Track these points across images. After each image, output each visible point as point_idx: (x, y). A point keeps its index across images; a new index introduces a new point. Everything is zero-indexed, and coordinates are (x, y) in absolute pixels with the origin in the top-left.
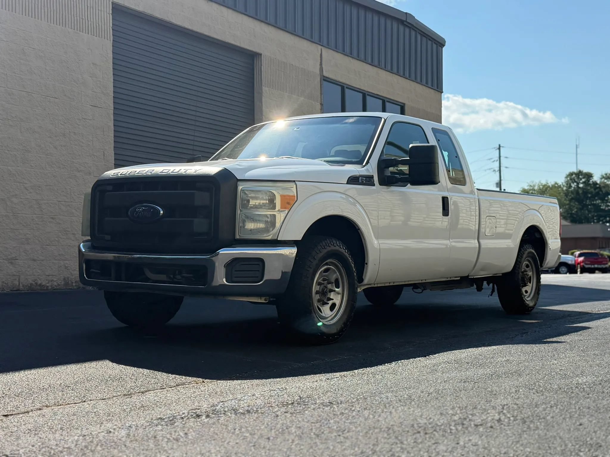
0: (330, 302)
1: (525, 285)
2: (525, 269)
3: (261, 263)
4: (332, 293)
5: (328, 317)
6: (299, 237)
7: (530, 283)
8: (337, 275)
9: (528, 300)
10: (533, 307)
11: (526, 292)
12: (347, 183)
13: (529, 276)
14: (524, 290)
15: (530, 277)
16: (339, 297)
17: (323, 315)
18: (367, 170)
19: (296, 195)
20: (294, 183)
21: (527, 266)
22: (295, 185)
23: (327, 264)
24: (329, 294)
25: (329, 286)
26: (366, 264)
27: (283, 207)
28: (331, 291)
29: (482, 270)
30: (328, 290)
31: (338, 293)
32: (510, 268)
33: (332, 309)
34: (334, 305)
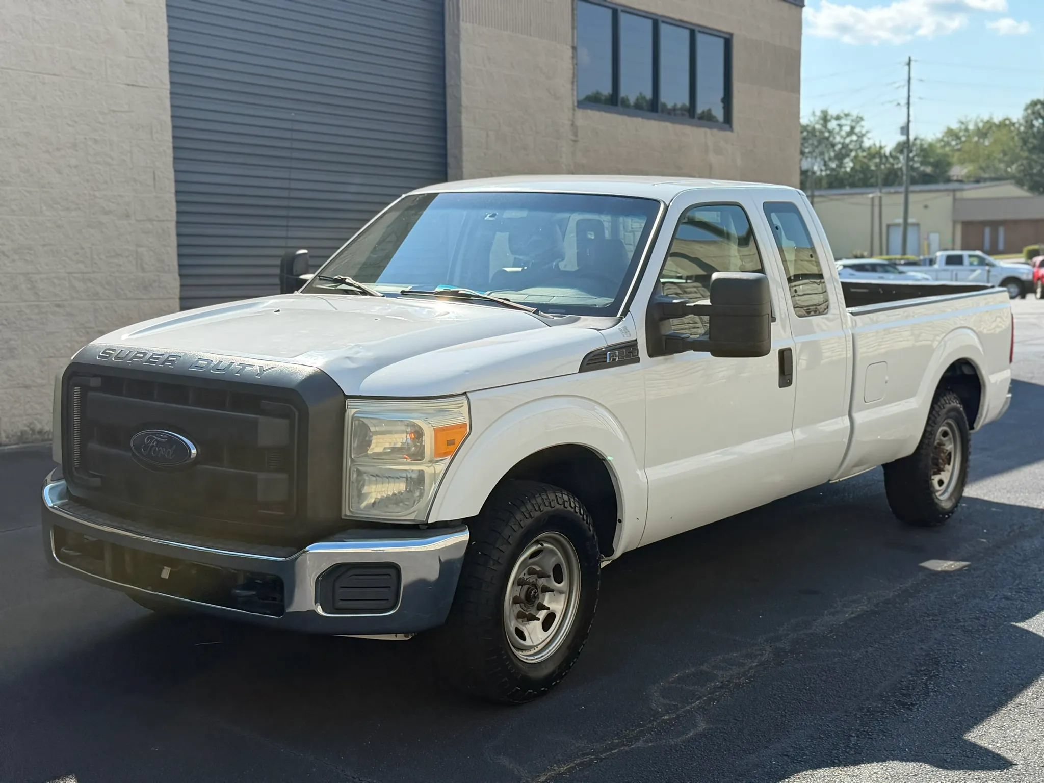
0: (542, 614)
1: (939, 471)
2: (940, 440)
3: (392, 572)
4: (548, 595)
5: (537, 646)
6: (473, 510)
7: (949, 464)
8: (559, 557)
9: (943, 497)
10: (951, 511)
11: (941, 483)
12: (580, 372)
13: (948, 452)
14: (936, 479)
15: (950, 454)
16: (563, 599)
17: (528, 642)
18: (625, 330)
19: (468, 422)
20: (464, 397)
21: (945, 434)
22: (466, 402)
23: (537, 542)
24: (541, 596)
25: (542, 582)
26: (620, 521)
27: (439, 454)
28: (546, 590)
29: (856, 465)
30: (539, 590)
31: (561, 592)
32: (909, 449)
33: (546, 626)
34: (551, 617)
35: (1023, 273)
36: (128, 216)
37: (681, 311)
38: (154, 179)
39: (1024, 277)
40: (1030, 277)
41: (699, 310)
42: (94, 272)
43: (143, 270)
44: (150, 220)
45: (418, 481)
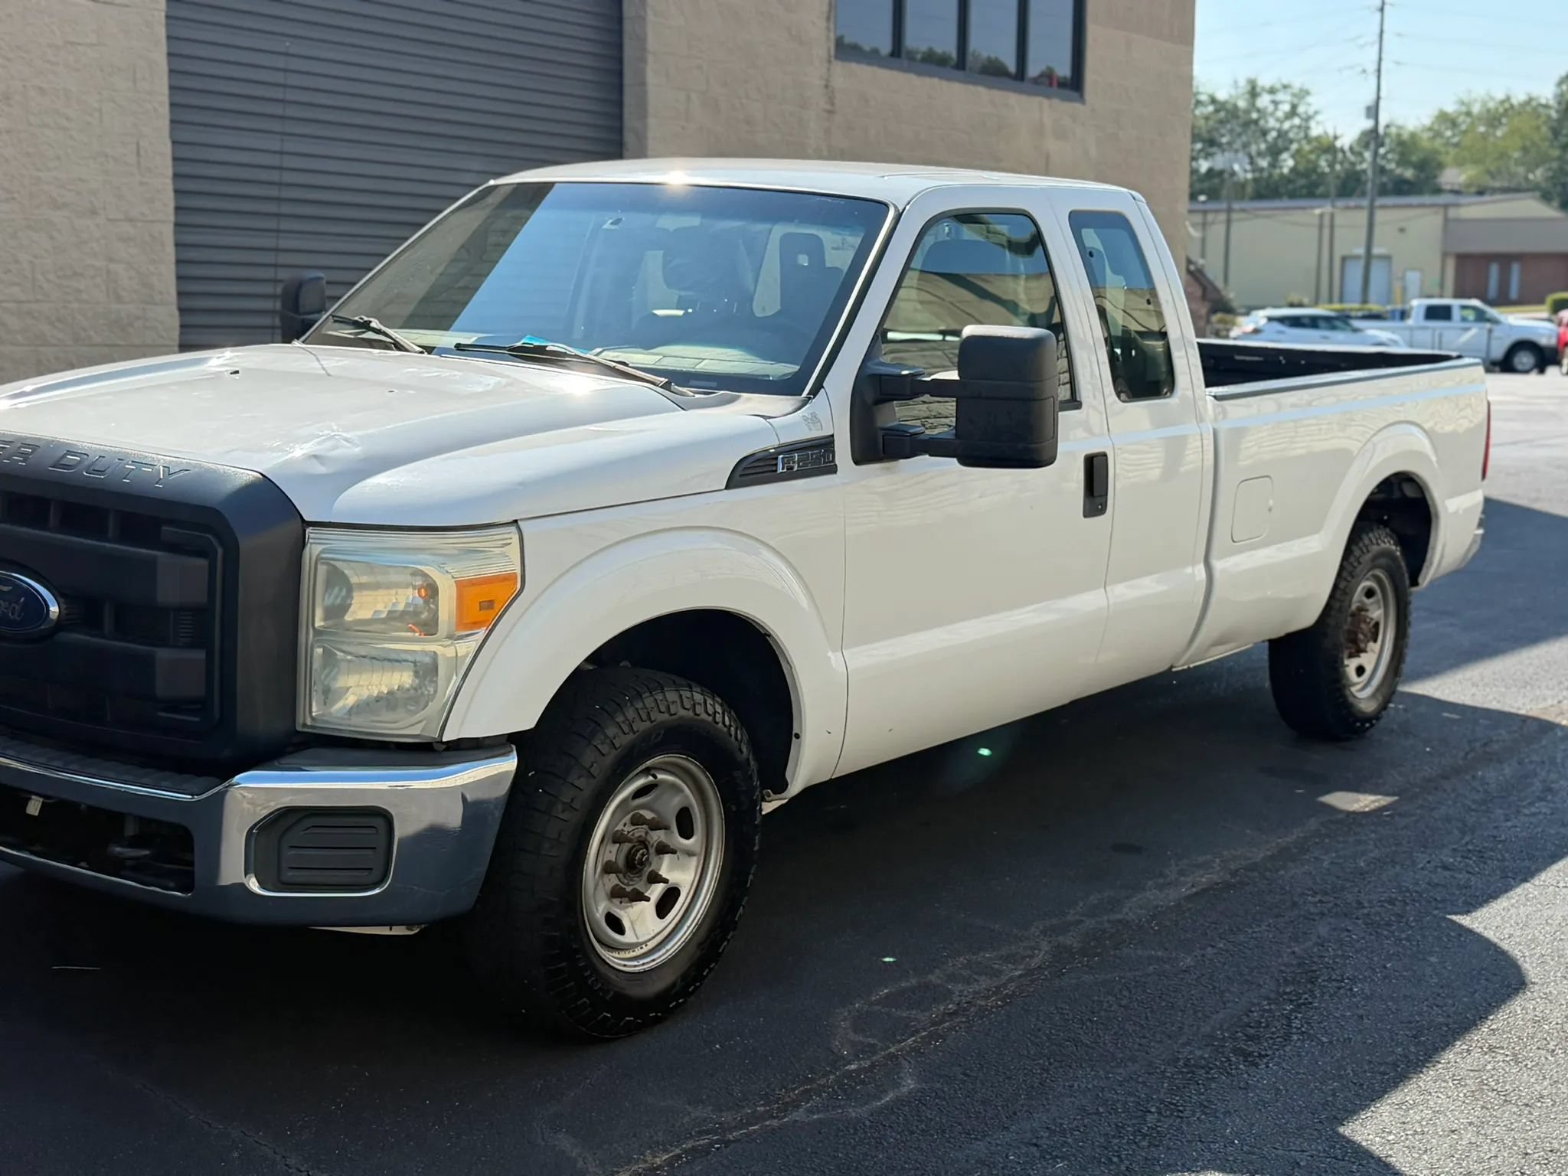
0: (656, 891)
1: (1358, 651)
2: (1361, 602)
3: (379, 822)
4: (667, 858)
5: (645, 943)
6: (527, 719)
7: (1375, 641)
8: (687, 797)
9: (1363, 692)
10: (1376, 716)
11: (1360, 670)
12: (727, 487)
13: (1373, 622)
14: (1351, 665)
15: (1377, 625)
16: (693, 863)
17: (628, 938)
18: (814, 419)
19: (518, 571)
20: (513, 529)
21: (1370, 593)
22: (516, 538)
23: (647, 771)
24: (654, 859)
25: (657, 836)
26: (797, 736)
27: (466, 623)
28: (663, 849)
29: (1219, 642)
30: (652, 851)
31: (690, 854)
32: (1308, 616)
33: (663, 909)
34: (671, 896)
35: (1542, 335)
36: (94, 212)
37: (912, 388)
38: (138, 154)
39: (1544, 341)
40: (1553, 342)
41: (941, 389)
42: (38, 301)
43: (119, 299)
44: (130, 220)
45: (427, 671)
